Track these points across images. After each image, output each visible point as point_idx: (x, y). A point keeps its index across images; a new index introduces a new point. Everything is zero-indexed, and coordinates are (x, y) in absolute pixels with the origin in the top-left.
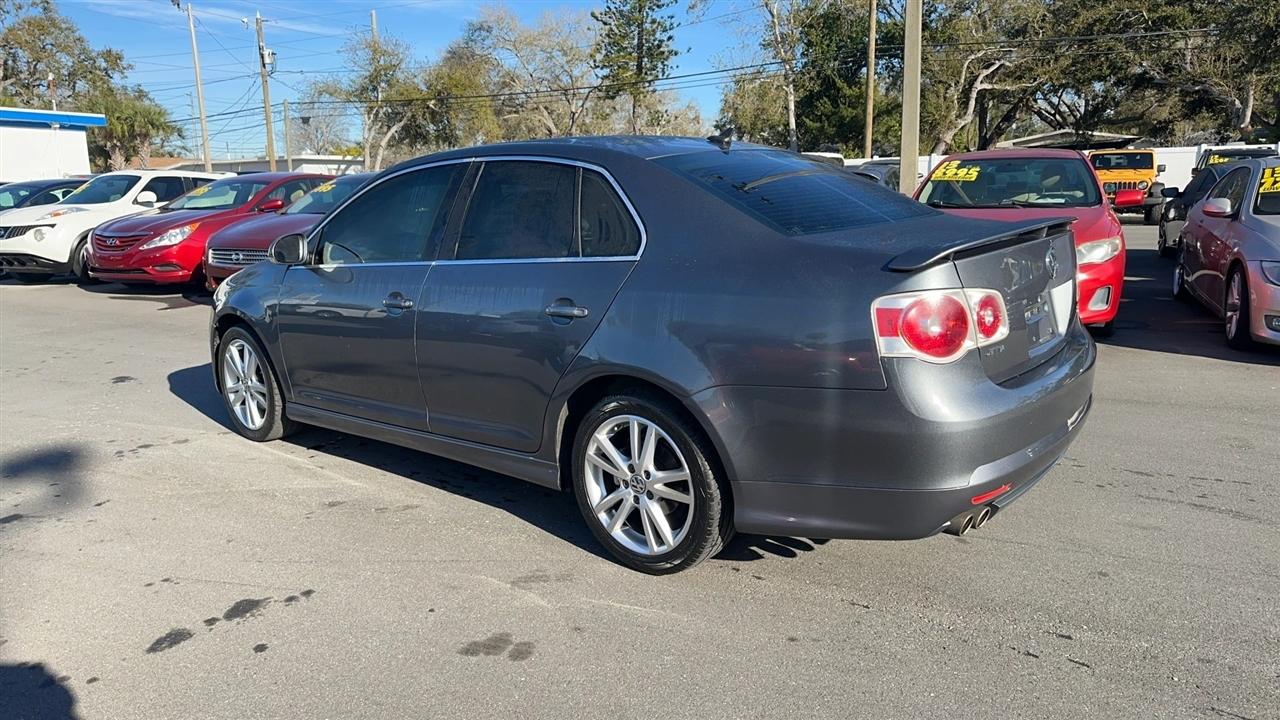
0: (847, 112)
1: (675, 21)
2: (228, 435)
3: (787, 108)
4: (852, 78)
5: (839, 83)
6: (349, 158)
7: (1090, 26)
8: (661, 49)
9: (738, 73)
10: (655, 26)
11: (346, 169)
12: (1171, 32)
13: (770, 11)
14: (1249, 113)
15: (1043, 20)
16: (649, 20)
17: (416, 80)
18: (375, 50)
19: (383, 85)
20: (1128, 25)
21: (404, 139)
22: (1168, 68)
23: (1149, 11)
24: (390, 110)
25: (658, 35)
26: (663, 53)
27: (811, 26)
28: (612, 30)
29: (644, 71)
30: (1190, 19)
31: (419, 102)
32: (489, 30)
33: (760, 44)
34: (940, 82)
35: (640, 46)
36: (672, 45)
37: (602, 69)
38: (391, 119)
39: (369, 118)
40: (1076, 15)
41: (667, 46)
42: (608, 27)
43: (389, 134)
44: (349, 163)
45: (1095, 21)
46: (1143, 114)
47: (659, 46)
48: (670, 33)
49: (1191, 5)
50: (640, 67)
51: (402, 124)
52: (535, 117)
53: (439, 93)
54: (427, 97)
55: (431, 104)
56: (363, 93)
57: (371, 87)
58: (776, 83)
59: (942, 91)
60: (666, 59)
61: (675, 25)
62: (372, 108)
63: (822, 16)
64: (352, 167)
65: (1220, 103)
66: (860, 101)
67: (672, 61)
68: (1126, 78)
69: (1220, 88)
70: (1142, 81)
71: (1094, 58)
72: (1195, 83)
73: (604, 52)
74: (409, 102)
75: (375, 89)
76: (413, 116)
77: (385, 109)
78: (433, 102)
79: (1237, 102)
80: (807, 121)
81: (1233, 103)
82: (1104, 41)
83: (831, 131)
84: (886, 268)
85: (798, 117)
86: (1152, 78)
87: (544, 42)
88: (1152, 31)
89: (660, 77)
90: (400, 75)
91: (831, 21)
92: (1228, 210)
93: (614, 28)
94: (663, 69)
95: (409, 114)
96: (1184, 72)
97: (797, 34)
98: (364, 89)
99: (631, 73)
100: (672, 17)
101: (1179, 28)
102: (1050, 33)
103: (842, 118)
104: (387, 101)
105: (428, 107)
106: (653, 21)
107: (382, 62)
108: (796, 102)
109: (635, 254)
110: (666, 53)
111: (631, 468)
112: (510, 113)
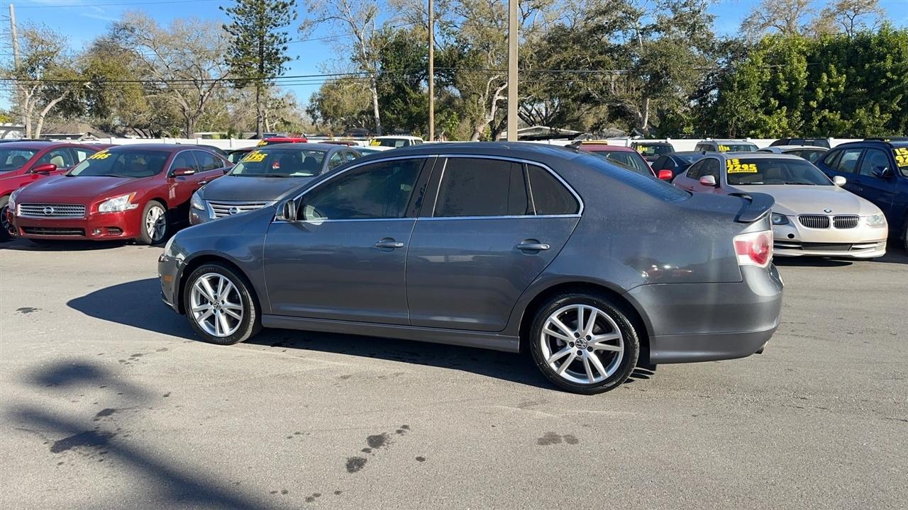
0: (414, 109)
1: (288, 37)
2: (191, 343)
3: (372, 103)
4: (415, 86)
5: (408, 89)
6: (9, 125)
7: (558, 64)
8: (278, 56)
9: (338, 77)
10: (273, 39)
11: (5, 134)
12: (603, 71)
13: (358, 37)
14: (646, 121)
15: (531, 58)
16: (268, 34)
17: (71, 66)
18: (34, 39)
19: (41, 67)
20: (579, 64)
21: (59, 111)
22: (602, 92)
23: (590, 57)
24: (46, 88)
25: (275, 46)
26: (279, 58)
27: (387, 49)
28: (238, 39)
29: (265, 70)
30: (613, 63)
31: (78, 83)
32: (132, 30)
33: (351, 58)
34: (474, 93)
35: (261, 52)
36: (286, 54)
37: (232, 66)
38: (49, 95)
39: (29, 93)
40: (550, 56)
41: (282, 53)
42: (236, 37)
43: (49, 107)
44: (9, 129)
45: (562, 61)
46: (579, 117)
47: (276, 53)
48: (285, 45)
49: (612, 55)
50: (261, 67)
51: (60, 99)
52: (171, 98)
53: (95, 76)
54: (84, 79)
55: (87, 84)
56: (22, 74)
57: (29, 69)
58: (365, 86)
59: (476, 99)
60: (281, 63)
61: (288, 40)
62: (31, 86)
63: (394, 43)
64: (12, 132)
65: (630, 114)
66: (422, 101)
67: (285, 64)
68: (578, 96)
69: (631, 106)
70: (587, 98)
71: (561, 83)
72: (617, 102)
73: (234, 55)
74: (66, 83)
75: (33, 70)
76: (71, 93)
77: (43, 87)
78: (89, 83)
79: (640, 114)
80: (387, 113)
81: (637, 114)
82: (567, 74)
83: (405, 121)
84: (737, 220)
85: (380, 110)
86: (594, 97)
87: (178, 42)
88: (592, 69)
89: (277, 75)
90: (56, 60)
91: (400, 46)
92: (714, 182)
93: (241, 38)
94: (280, 70)
95: (68, 92)
96: (610, 95)
97: (377, 53)
98: (23, 70)
99: (254, 71)
100: (286, 34)
101: (607, 69)
102: (537, 67)
103: (411, 113)
104: (45, 81)
105: (85, 87)
106: (272, 36)
107: (40, 49)
108: (378, 100)
109: (577, 213)
110: (281, 59)
111: (577, 335)
112: (150, 94)
